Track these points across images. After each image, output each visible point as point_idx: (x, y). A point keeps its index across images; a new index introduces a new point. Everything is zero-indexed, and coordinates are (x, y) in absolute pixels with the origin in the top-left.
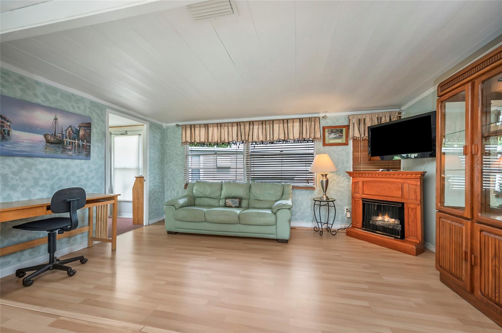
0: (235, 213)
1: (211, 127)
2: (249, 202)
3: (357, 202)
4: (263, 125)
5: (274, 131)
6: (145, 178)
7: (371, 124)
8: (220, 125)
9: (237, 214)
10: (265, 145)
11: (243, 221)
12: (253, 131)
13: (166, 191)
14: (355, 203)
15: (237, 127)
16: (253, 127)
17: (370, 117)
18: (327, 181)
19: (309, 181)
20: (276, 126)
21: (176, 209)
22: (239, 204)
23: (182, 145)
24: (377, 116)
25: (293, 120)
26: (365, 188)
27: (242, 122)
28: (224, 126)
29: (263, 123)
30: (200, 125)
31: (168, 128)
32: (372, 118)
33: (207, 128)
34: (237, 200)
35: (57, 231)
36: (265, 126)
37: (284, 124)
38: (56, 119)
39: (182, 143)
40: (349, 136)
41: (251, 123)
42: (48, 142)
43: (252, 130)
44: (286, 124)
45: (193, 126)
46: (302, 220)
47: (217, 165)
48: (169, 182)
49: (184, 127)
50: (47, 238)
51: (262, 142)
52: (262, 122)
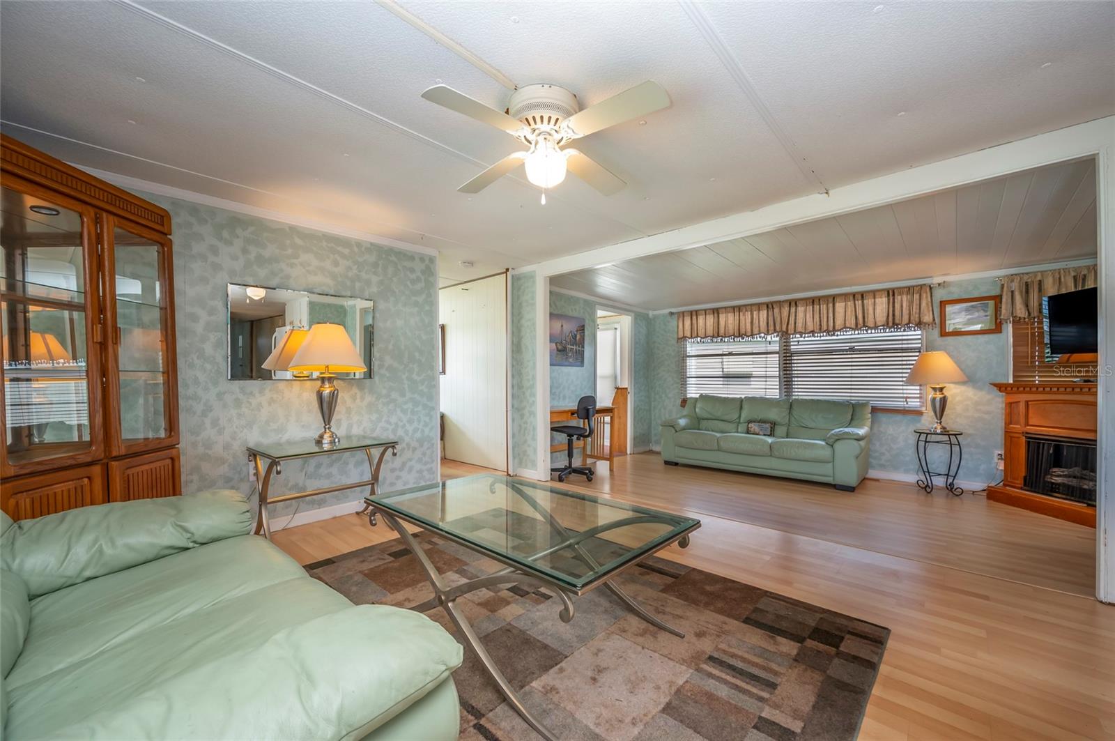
0: (766, 442)
1: (722, 313)
2: (788, 430)
3: (1016, 439)
4: (815, 306)
5: (837, 314)
6: (629, 390)
7: (1057, 291)
8: (739, 309)
9: (768, 442)
10: (819, 338)
11: (777, 453)
12: (796, 316)
13: (652, 409)
14: (1011, 441)
15: (768, 311)
16: (796, 309)
17: (1054, 277)
18: (944, 401)
19: (908, 400)
20: (840, 306)
21: (676, 431)
22: (771, 431)
23: (678, 342)
24: (1073, 274)
25: (874, 293)
26: (1030, 415)
27: (776, 302)
28: (744, 310)
29: (815, 303)
30: (705, 310)
31: (655, 317)
32: (1060, 279)
33: (716, 315)
34: (768, 426)
35: (575, 436)
36: (818, 306)
37: (857, 302)
38: (562, 326)
39: (678, 339)
40: (1000, 315)
41: (793, 303)
42: (558, 350)
43: (793, 315)
44: (860, 302)
45: (694, 313)
46: (896, 468)
47: (723, 369)
48: (657, 397)
49: (681, 315)
50: (567, 445)
51: (813, 332)
52: (813, 301)
